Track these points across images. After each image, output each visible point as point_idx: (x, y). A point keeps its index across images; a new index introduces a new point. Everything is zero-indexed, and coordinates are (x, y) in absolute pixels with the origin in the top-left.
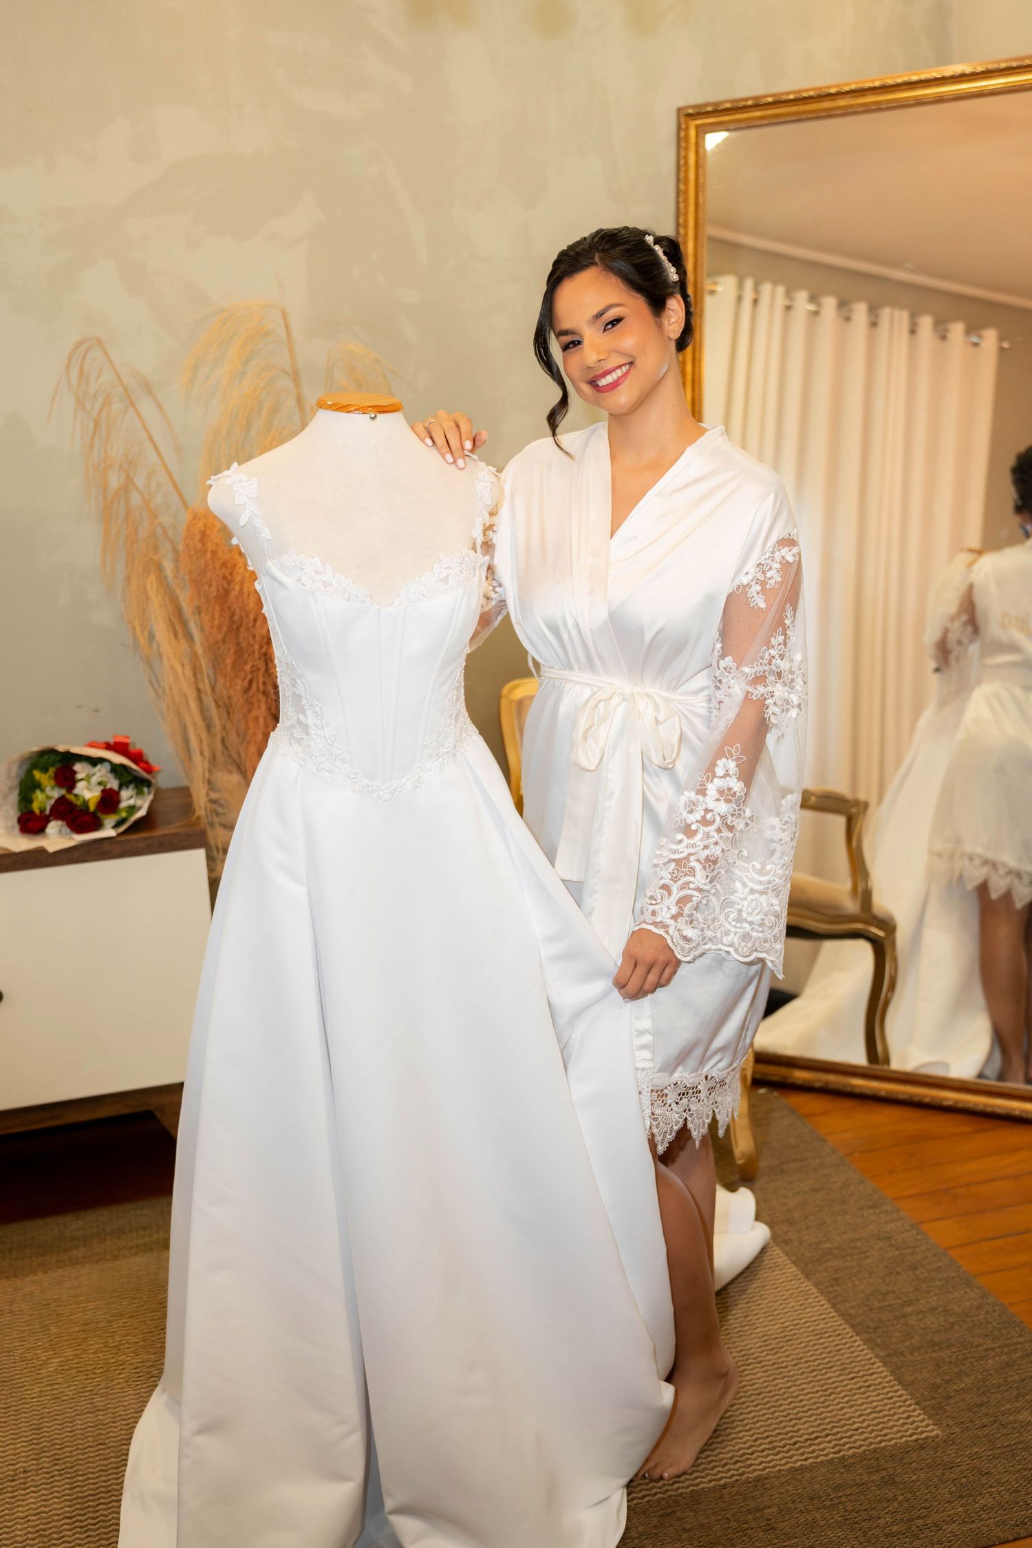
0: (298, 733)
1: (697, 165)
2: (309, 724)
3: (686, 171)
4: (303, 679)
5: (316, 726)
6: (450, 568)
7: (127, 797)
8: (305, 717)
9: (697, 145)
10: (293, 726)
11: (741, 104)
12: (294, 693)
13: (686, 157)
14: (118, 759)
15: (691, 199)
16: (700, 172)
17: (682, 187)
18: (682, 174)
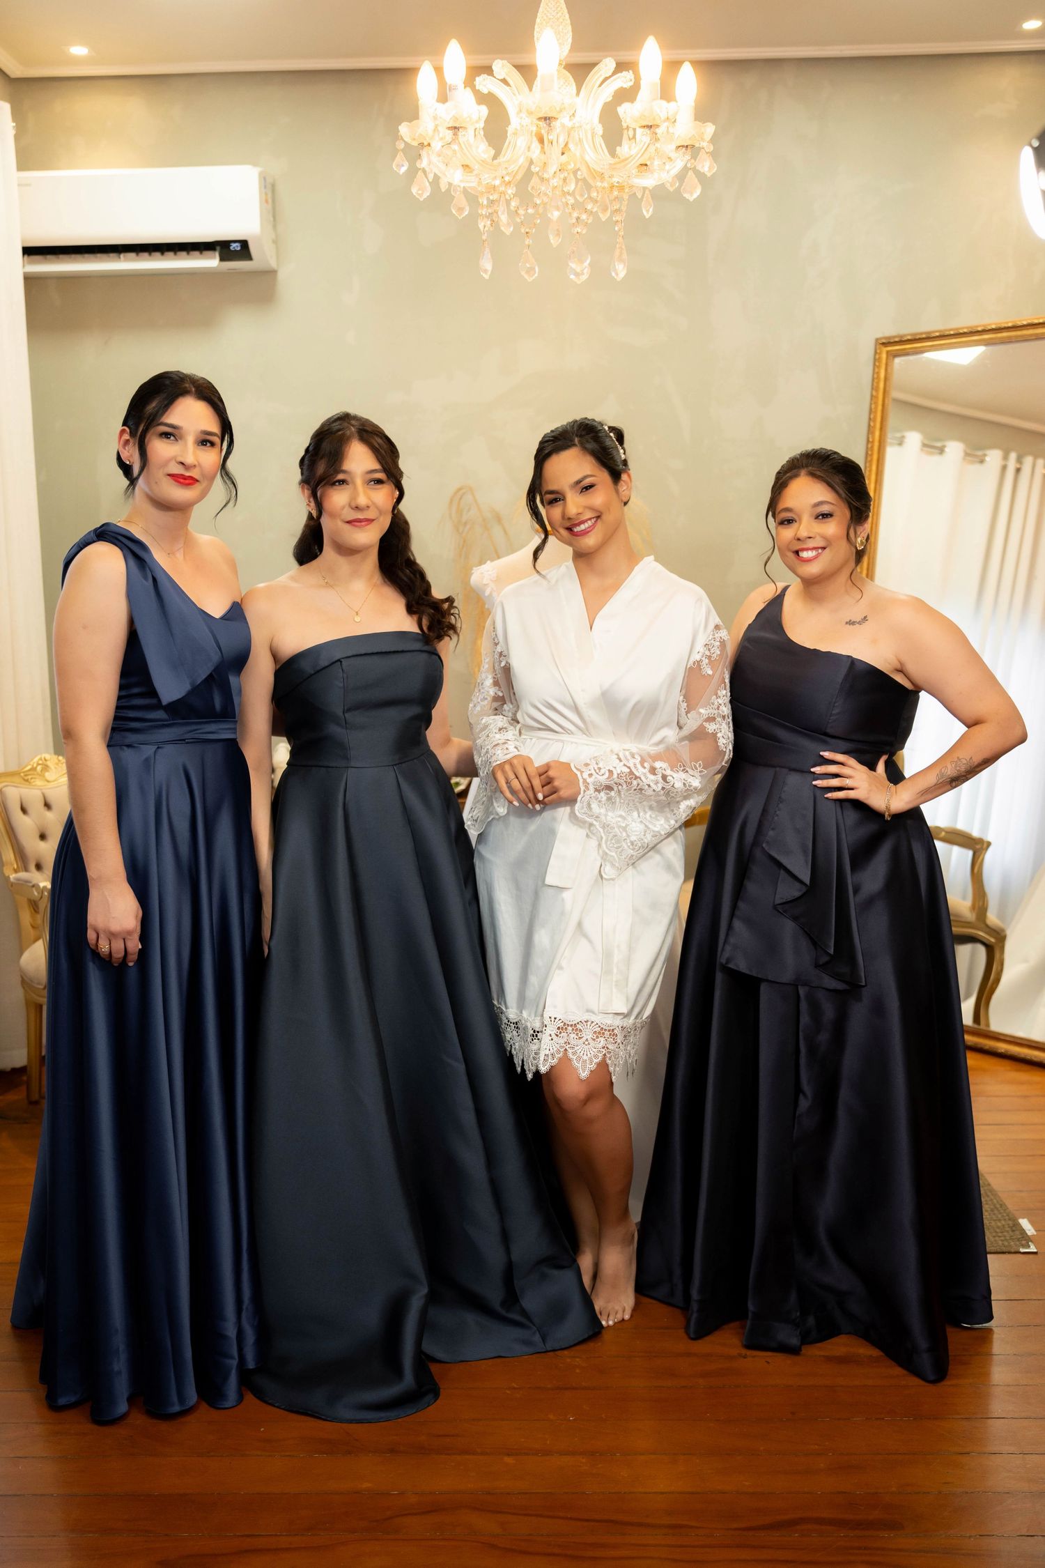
1: (886, 379)
3: (878, 383)
9: (887, 364)
11: (918, 337)
13: (878, 373)
15: (880, 402)
16: (888, 384)
17: (874, 393)
18: (875, 384)
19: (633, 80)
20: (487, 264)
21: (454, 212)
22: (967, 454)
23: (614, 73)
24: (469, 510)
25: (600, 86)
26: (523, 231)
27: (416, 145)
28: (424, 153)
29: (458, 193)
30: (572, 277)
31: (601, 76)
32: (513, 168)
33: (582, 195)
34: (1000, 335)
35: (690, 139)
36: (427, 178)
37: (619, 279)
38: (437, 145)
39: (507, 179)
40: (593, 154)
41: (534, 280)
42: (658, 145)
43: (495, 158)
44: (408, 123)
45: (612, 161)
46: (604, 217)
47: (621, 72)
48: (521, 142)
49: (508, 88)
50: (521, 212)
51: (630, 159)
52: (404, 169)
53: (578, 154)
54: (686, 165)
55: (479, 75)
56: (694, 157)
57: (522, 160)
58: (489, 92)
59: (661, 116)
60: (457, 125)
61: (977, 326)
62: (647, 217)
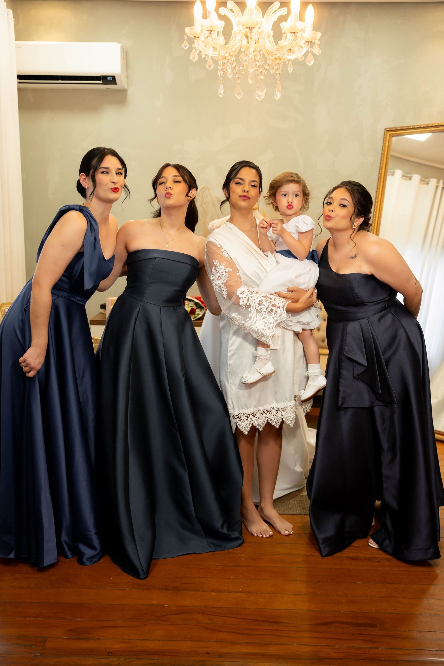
1: (388, 146)
3: (385, 148)
7: (198, 311)
9: (389, 140)
11: (403, 128)
13: (385, 143)
14: (196, 301)
15: (385, 156)
16: (389, 148)
17: (383, 152)
18: (384, 148)
19: (287, 12)
20: (221, 91)
21: (207, 67)
22: (421, 180)
23: (279, 8)
24: (207, 197)
25: (273, 14)
26: (237, 77)
27: (193, 37)
28: (196, 41)
29: (209, 59)
30: (257, 97)
31: (273, 9)
32: (234, 49)
33: (262, 62)
34: (439, 128)
35: (310, 38)
36: (196, 52)
37: (277, 99)
38: (202, 38)
39: (231, 54)
40: (269, 45)
41: (240, 98)
42: (297, 41)
43: (226, 44)
44: (189, 27)
45: (277, 47)
46: (272, 72)
47: (282, 8)
48: (238, 38)
49: (233, 13)
50: (237, 68)
51: (285, 47)
52: (187, 48)
53: (262, 44)
54: (308, 50)
55: (221, 7)
56: (312, 47)
57: (238, 46)
58: (225, 15)
59: (299, 28)
60: (211, 29)
61: (429, 124)
62: (290, 72)
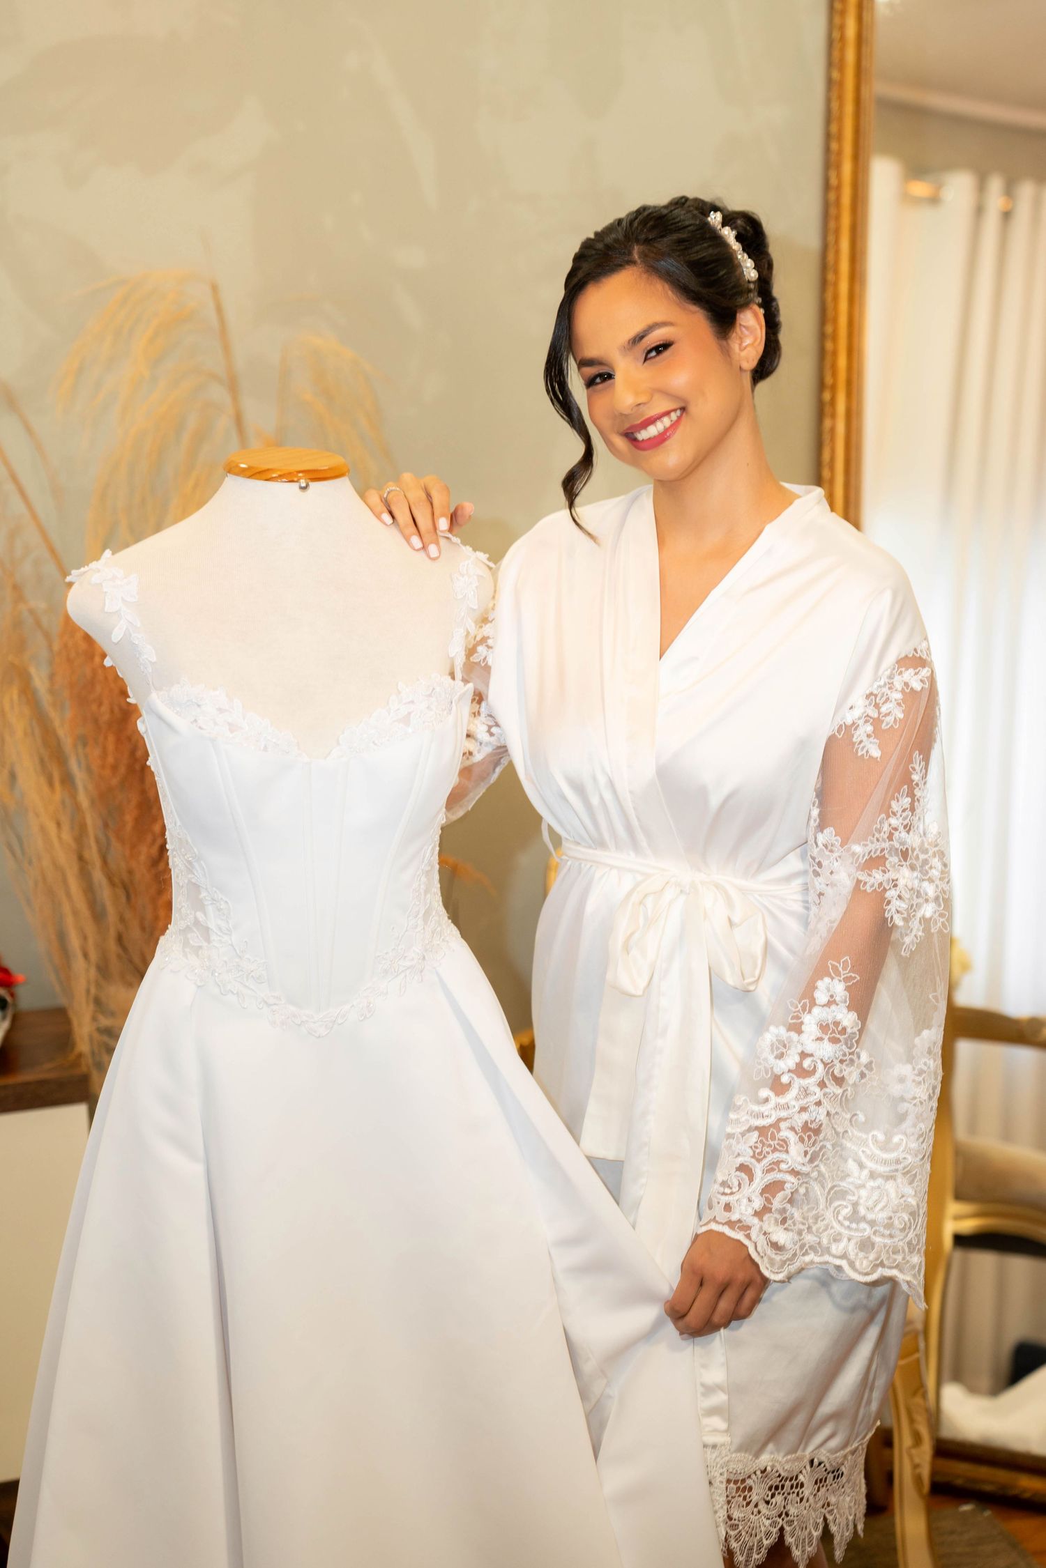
0: (195, 938)
1: (860, 40)
2: (210, 926)
3: (842, 50)
4: (202, 862)
5: (220, 929)
6: (412, 702)
8: (205, 915)
10: (188, 929)
12: (190, 881)
13: (842, 27)
15: (849, 95)
17: (835, 75)
